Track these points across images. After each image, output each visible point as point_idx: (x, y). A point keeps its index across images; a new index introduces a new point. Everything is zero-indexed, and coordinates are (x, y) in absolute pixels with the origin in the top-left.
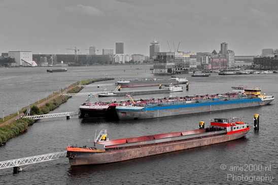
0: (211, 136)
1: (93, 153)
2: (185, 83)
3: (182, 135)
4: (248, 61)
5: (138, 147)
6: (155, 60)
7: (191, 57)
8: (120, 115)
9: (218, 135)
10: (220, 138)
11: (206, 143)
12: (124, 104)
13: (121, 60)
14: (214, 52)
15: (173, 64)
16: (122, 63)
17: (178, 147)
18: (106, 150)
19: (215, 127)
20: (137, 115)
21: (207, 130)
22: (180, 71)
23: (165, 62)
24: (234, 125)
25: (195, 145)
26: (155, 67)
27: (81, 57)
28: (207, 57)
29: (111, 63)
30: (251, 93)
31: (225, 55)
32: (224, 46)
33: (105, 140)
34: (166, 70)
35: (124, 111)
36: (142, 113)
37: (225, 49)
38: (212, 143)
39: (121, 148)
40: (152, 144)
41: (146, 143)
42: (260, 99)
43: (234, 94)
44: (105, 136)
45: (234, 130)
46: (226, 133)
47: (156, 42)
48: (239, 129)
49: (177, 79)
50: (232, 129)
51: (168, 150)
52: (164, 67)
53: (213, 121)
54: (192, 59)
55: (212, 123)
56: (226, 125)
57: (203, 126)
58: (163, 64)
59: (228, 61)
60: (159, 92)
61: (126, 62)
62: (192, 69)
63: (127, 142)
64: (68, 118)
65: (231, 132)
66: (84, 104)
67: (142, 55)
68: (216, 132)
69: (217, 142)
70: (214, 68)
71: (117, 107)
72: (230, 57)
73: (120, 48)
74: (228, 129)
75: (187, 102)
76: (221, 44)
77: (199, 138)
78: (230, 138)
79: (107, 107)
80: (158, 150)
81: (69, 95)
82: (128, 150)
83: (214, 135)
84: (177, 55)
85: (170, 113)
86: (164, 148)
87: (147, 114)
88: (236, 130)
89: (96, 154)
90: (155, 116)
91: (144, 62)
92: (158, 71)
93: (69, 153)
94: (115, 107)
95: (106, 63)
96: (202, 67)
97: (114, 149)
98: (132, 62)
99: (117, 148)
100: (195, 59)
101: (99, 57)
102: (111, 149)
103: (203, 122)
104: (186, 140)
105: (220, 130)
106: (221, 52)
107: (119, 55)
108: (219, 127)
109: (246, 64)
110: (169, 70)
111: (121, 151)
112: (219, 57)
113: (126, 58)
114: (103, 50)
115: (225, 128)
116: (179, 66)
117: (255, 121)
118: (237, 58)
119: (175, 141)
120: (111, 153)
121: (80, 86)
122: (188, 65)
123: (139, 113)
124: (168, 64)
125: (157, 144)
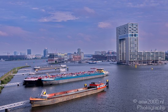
0: (91, 90)
1: (42, 100)
2: (65, 67)
3: (78, 90)
4: (89, 56)
5: (61, 97)
6: (48, 57)
7: (65, 55)
8: (44, 83)
9: (94, 90)
10: (95, 91)
11: (89, 94)
12: (45, 78)
13: (30, 57)
14: (75, 53)
15: (57, 59)
16: (31, 59)
17: (78, 96)
18: (48, 99)
19: (92, 86)
20: (51, 82)
21: (89, 88)
22: (60, 62)
23: (54, 58)
24: (100, 85)
25: (85, 95)
26: (49, 60)
27: (11, 56)
28: (72, 55)
29: (26, 59)
30: (99, 71)
31: (80, 54)
32: (79, 50)
33: (45, 94)
34: (54, 62)
35: (46, 81)
36: (54, 81)
37: (80, 51)
38: (92, 93)
39: (54, 98)
40: (67, 95)
41: (64, 95)
42: (104, 73)
43: (92, 71)
44: (45, 92)
45: (100, 87)
46: (97, 89)
47: (46, 48)
48: (102, 87)
49: (62, 65)
50: (99, 87)
51: (74, 98)
52: (53, 60)
53: (91, 83)
54: (65, 56)
55: (90, 85)
56: (97, 85)
57: (86, 86)
58: (52, 59)
59: (81, 57)
60: (56, 72)
61: (33, 58)
62: (65, 61)
63: (55, 95)
64: (18, 85)
65: (99, 88)
66: (26, 78)
67: (40, 55)
68: (93, 89)
69: (93, 93)
70: (75, 60)
71: (42, 79)
72: (82, 55)
73: (29, 52)
74: (98, 87)
75: (73, 76)
76: (78, 49)
77: (86, 91)
78: (99, 91)
79: (37, 79)
80: (70, 98)
81: (14, 74)
82: (57, 99)
83: (92, 90)
84: (59, 54)
85: (66, 81)
86: (72, 97)
87: (56, 82)
88: (101, 87)
89: (43, 101)
90: (60, 83)
91: (41, 58)
92: (50, 62)
93: (31, 101)
94: (41, 79)
95: (23, 59)
96: (70, 60)
97: (51, 98)
98: (35, 58)
99: (52, 98)
100: (67, 56)
101: (19, 56)
102: (50, 98)
103: (86, 84)
104: (81, 93)
105: (94, 87)
106: (78, 53)
107: (29, 55)
108: (93, 86)
109: (89, 58)
110: (56, 62)
111: (54, 99)
112: (77, 55)
113: (32, 57)
114: (21, 53)
115: (96, 87)
116: (60, 60)
117: (107, 83)
118: (85, 55)
119: (76, 94)
120: (50, 100)
121: (16, 70)
122: (64, 59)
123: (52, 81)
124: (55, 59)
125: (69, 95)
